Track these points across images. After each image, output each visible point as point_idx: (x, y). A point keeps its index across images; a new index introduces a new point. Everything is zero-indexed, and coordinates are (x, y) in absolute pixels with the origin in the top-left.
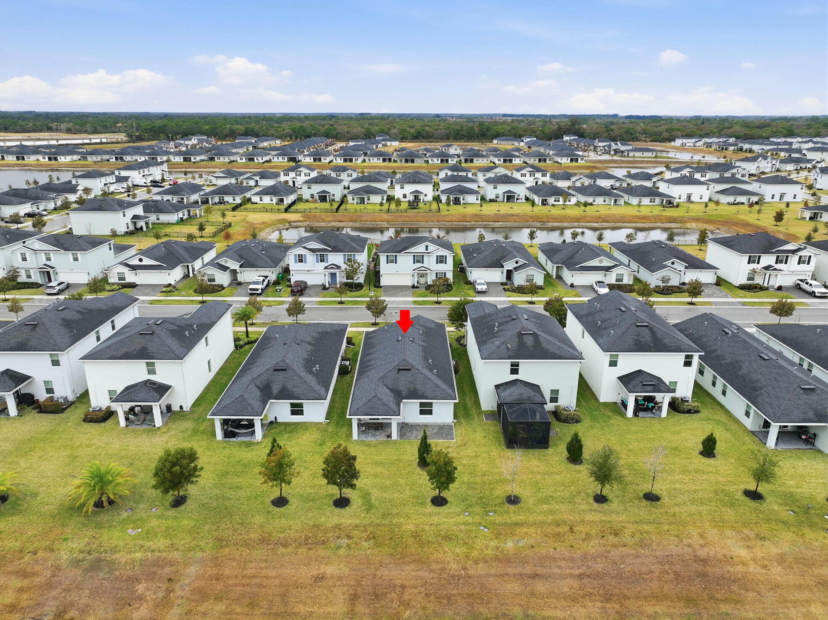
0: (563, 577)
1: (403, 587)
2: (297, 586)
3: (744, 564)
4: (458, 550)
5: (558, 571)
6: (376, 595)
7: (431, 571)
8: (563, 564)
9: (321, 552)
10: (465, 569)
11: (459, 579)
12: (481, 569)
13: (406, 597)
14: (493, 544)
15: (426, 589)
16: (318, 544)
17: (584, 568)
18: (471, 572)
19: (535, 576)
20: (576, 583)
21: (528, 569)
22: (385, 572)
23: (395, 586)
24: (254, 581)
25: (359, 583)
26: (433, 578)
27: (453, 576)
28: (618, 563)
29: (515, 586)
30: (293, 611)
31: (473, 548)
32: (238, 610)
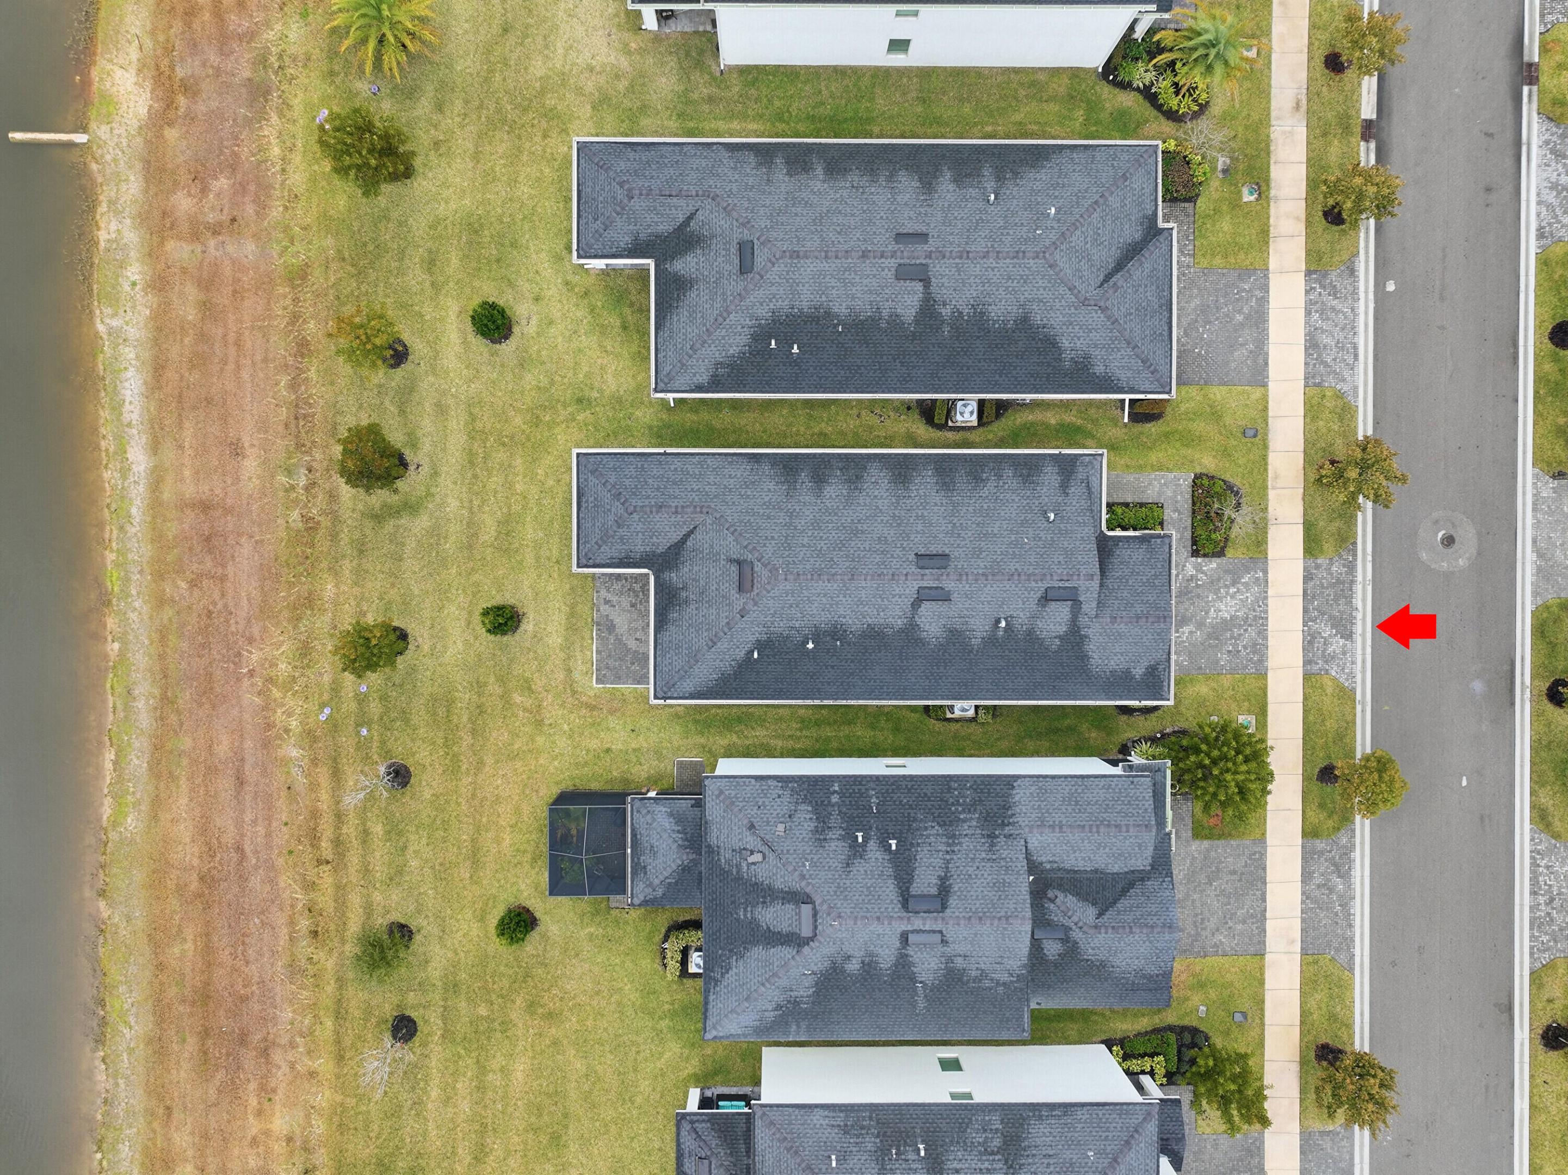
0: (239, 824)
1: (223, 579)
2: (224, 419)
3: (259, 1113)
4: (283, 666)
5: (248, 817)
6: (208, 539)
7: (249, 621)
8: (261, 830)
9: (282, 444)
10: (251, 673)
11: (235, 664)
12: (251, 699)
13: (205, 582)
14: (294, 724)
15: (220, 612)
16: (297, 437)
17: (254, 861)
18: (246, 683)
19: (240, 781)
20: (229, 838)
21: (251, 774)
22: (246, 548)
23: (224, 566)
24: (232, 351)
25: (228, 511)
26: (237, 623)
27: (239, 654)
28: (262, 917)
29: (223, 748)
30: (184, 420)
31: (287, 692)
32: (186, 341)
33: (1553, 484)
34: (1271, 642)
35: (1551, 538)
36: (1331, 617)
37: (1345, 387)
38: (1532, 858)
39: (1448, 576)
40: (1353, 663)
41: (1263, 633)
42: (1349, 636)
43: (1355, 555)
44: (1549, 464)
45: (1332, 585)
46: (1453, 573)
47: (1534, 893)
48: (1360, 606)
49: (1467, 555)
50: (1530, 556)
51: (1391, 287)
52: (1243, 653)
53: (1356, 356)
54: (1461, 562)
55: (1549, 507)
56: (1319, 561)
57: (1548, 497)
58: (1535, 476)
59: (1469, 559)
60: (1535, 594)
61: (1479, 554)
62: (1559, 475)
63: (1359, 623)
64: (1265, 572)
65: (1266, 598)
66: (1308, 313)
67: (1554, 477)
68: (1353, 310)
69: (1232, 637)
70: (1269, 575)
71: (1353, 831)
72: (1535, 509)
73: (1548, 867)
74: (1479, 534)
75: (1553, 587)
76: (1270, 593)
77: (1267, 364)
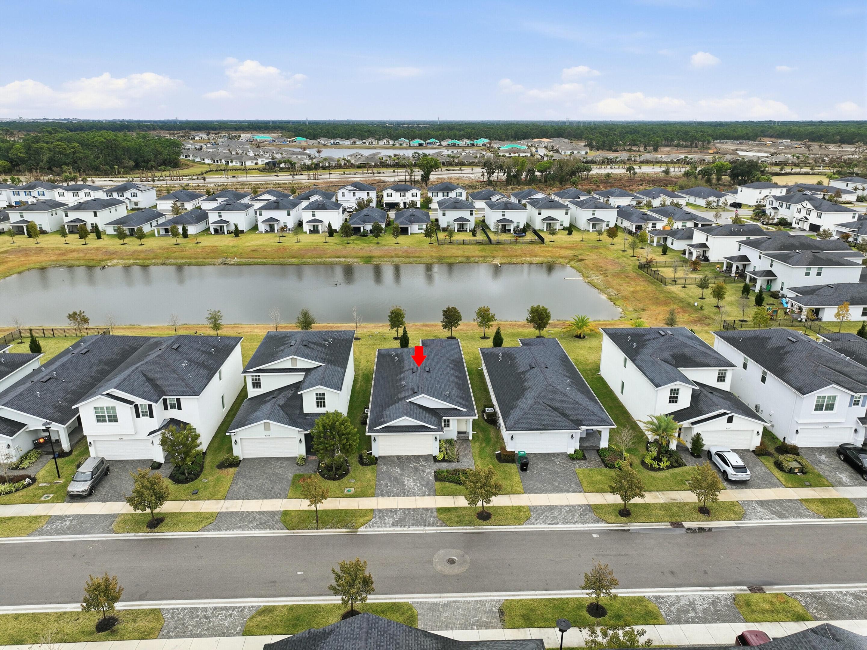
33: (495, 610)
34: (392, 498)
35: (458, 609)
36: (405, 519)
37: (532, 520)
38: (240, 607)
39: (430, 562)
40: (378, 527)
41: (396, 495)
42: (394, 525)
43: (439, 526)
44: (508, 607)
45: (422, 518)
46: (432, 564)
47: (215, 608)
48: (410, 529)
49: (443, 570)
50: (445, 600)
51: (595, 536)
52: (386, 489)
53: (550, 524)
54: (439, 567)
55: (479, 608)
56: (435, 513)
57: (486, 607)
58: (498, 601)
59: (441, 571)
60: (420, 603)
61: (445, 576)
62: (502, 612)
63: (401, 529)
64: (428, 495)
65: (415, 496)
66: (567, 506)
67: (500, 610)
68: (576, 522)
69: (394, 485)
70: (427, 497)
71: (282, 529)
72: (476, 601)
73: (231, 615)
74: (458, 575)
75: (425, 612)
76: (417, 497)
77: (536, 493)
